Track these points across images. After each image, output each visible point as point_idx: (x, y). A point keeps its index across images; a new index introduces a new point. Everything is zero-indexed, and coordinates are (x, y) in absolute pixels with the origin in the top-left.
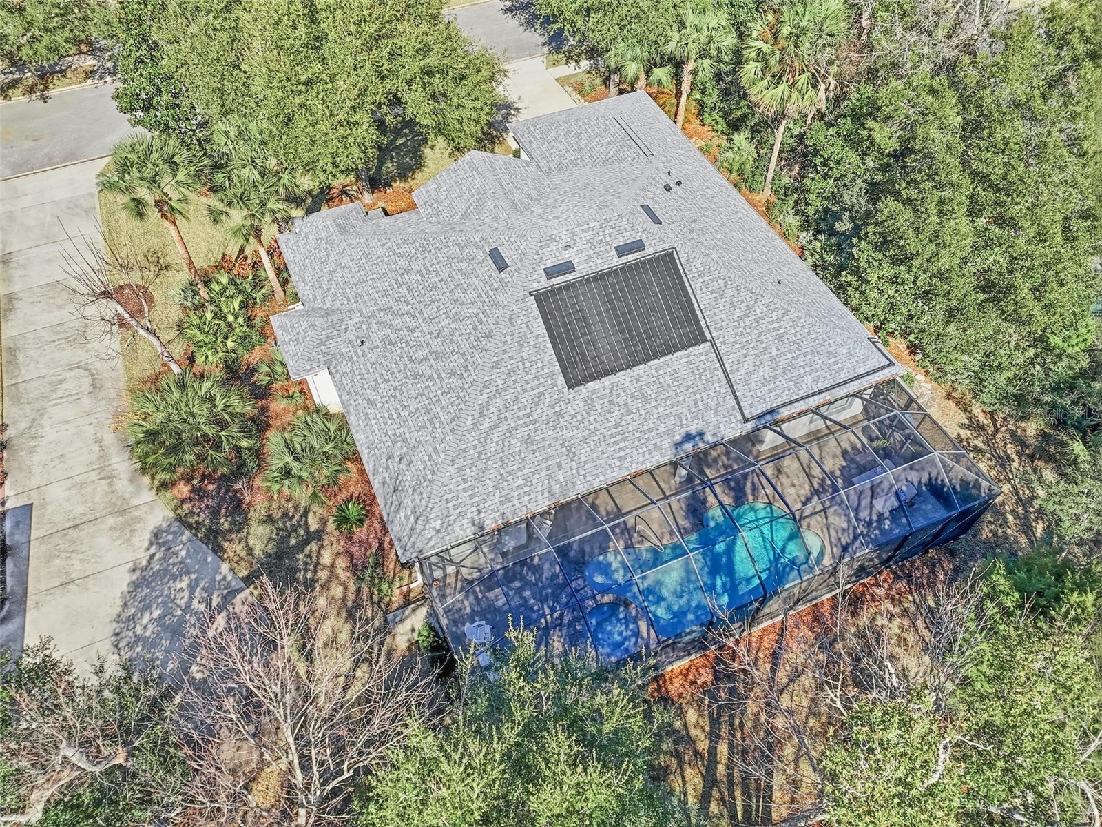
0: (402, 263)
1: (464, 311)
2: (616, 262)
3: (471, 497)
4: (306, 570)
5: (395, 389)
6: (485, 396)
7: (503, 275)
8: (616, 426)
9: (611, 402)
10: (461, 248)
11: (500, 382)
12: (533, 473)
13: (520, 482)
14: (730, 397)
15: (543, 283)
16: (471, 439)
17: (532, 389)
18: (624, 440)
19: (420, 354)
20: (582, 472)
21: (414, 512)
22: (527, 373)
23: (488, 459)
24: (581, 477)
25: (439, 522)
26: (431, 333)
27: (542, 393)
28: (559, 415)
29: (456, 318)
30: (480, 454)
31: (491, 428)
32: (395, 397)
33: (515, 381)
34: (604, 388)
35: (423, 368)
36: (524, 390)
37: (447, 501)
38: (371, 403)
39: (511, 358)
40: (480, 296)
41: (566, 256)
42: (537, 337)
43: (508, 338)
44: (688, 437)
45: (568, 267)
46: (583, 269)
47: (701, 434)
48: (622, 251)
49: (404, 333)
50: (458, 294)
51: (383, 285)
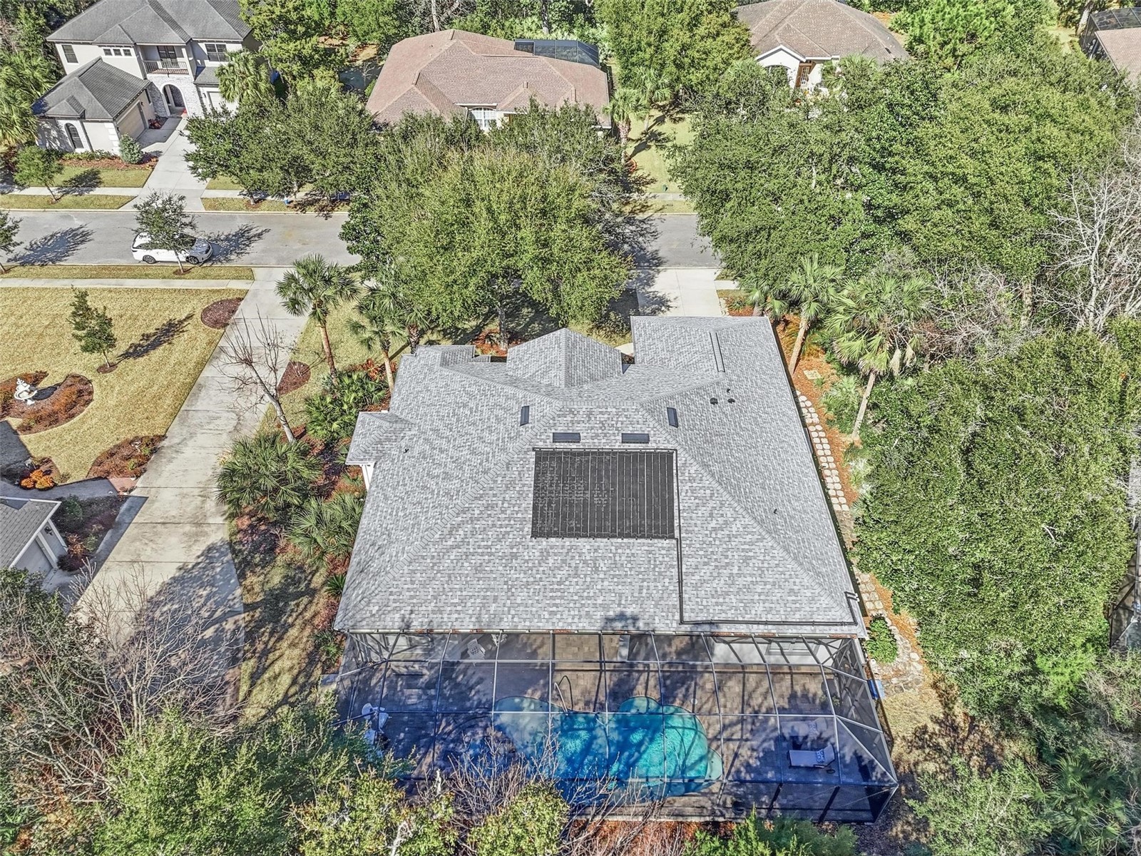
0: (465, 398)
1: (482, 448)
2: (618, 445)
3: (412, 597)
4: (290, 615)
5: (407, 493)
6: (460, 519)
7: (521, 429)
8: (559, 583)
9: (564, 561)
10: (507, 398)
11: (477, 512)
12: (471, 597)
13: (456, 601)
14: (675, 596)
15: (547, 443)
16: (433, 550)
17: (501, 526)
18: (562, 598)
19: (436, 472)
20: (513, 612)
21: (363, 593)
22: (503, 512)
23: (439, 571)
24: (510, 616)
25: (377, 608)
26: (452, 458)
27: (508, 533)
28: (514, 556)
29: (473, 452)
30: (435, 564)
31: (452, 547)
32: (403, 499)
33: (489, 515)
34: (563, 547)
35: (432, 484)
36: (494, 525)
37: (391, 593)
38: (386, 498)
39: (495, 495)
40: (498, 439)
41: (577, 428)
42: (524, 485)
43: (500, 479)
44: (622, 617)
45: (575, 438)
46: (587, 443)
47: (635, 619)
48: (627, 438)
49: (436, 452)
50: (486, 434)
51: (443, 412)
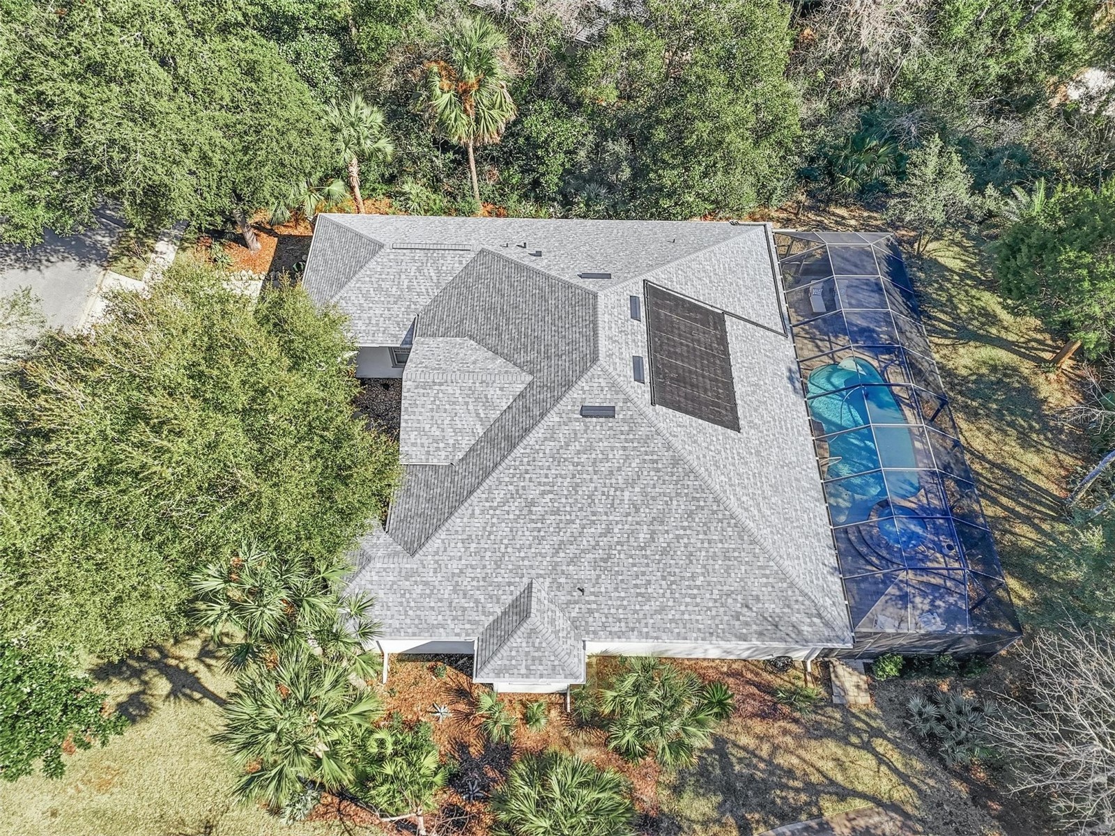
0: (514, 505)
1: (629, 472)
2: (643, 326)
3: (811, 561)
5: (664, 578)
6: (732, 497)
7: (619, 416)
8: (775, 421)
9: (756, 410)
10: (552, 438)
11: (722, 478)
12: (800, 502)
13: (805, 516)
14: (768, 333)
15: (645, 389)
16: (765, 531)
17: (733, 458)
18: (785, 421)
19: (643, 536)
20: (805, 467)
21: (809, 616)
22: (719, 453)
23: (783, 529)
25: (827, 598)
26: (628, 514)
27: (739, 453)
28: (758, 453)
29: (631, 483)
30: (778, 532)
31: (760, 511)
32: (673, 583)
33: (725, 466)
34: (743, 407)
35: (662, 540)
36: (734, 465)
37: (812, 582)
38: (662, 609)
39: (704, 456)
40: (624, 449)
41: (628, 356)
42: (691, 426)
44: (791, 379)
45: (637, 362)
46: (642, 352)
47: (790, 370)
48: (635, 316)
49: (604, 542)
50: (604, 468)
51: (526, 537)
